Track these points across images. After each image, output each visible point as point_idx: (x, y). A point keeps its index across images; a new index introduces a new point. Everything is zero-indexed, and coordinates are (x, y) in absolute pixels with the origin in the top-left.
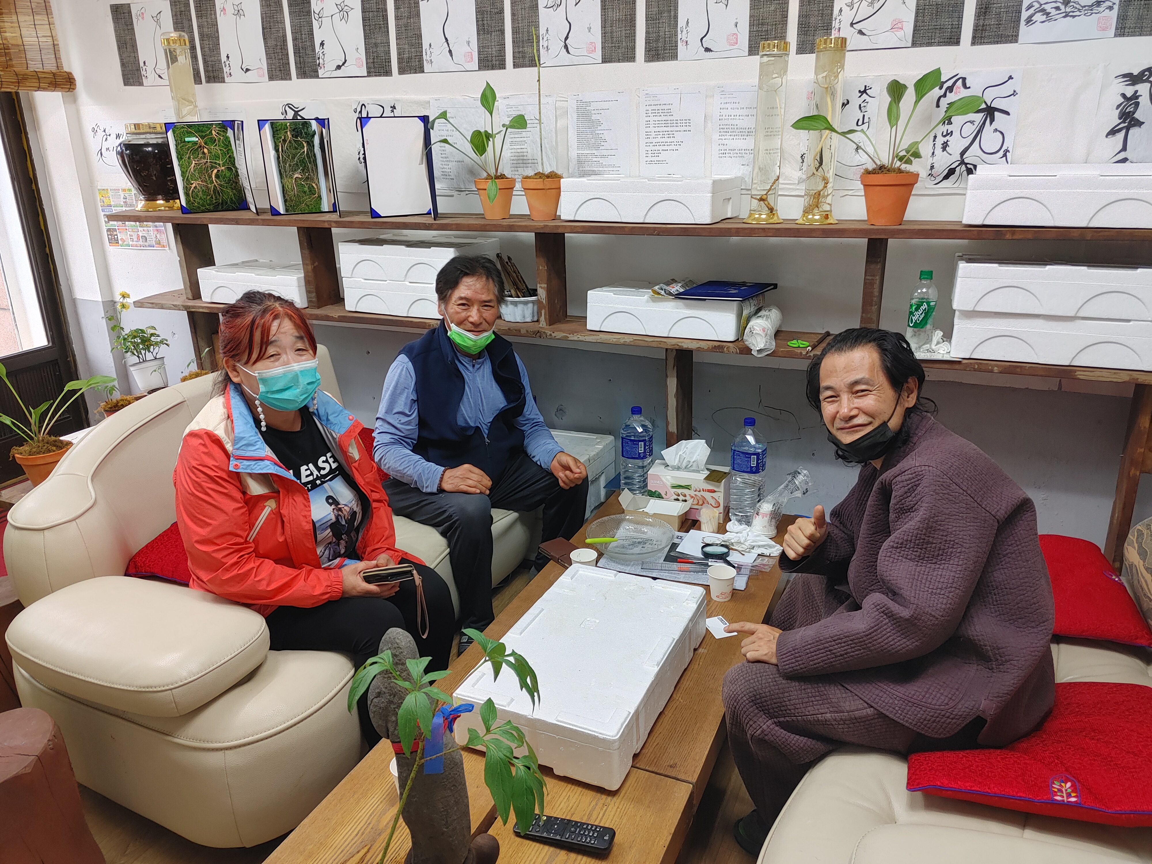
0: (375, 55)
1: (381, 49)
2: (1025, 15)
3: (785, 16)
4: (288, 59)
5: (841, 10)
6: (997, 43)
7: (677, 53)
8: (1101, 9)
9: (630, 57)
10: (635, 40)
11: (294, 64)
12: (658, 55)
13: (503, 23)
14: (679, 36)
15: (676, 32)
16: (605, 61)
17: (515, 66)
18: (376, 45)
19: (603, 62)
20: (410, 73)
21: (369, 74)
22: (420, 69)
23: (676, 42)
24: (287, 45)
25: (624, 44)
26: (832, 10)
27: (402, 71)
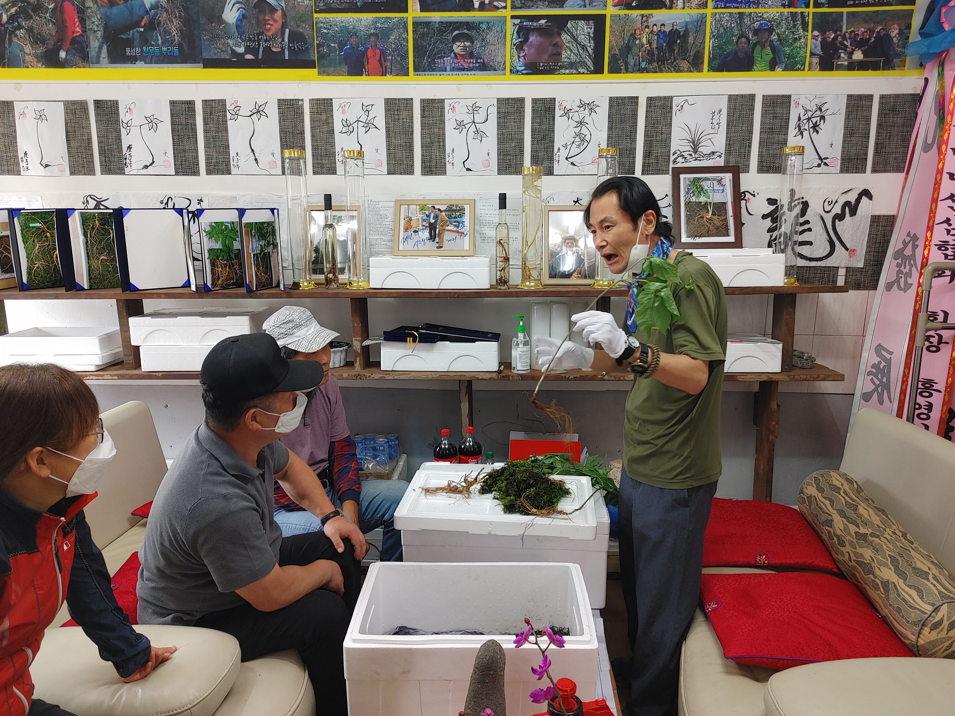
0: (184, 158)
1: (189, 155)
2: (672, 158)
3: (522, 151)
4: (93, 158)
5: (559, 149)
6: (657, 174)
7: (446, 170)
8: (715, 157)
9: (410, 172)
10: (413, 160)
11: (99, 162)
12: (431, 171)
13: (304, 141)
14: (447, 159)
15: (445, 156)
16: (389, 173)
17: (315, 173)
18: (184, 151)
19: (388, 174)
20: (218, 174)
21: (177, 173)
22: (228, 172)
23: (445, 163)
24: (92, 147)
25: (405, 162)
26: (553, 149)
27: (209, 172)
